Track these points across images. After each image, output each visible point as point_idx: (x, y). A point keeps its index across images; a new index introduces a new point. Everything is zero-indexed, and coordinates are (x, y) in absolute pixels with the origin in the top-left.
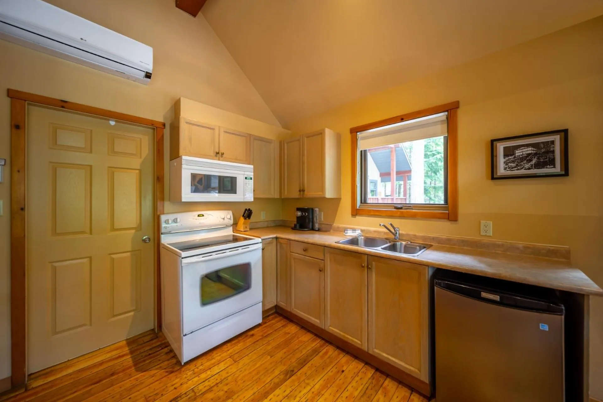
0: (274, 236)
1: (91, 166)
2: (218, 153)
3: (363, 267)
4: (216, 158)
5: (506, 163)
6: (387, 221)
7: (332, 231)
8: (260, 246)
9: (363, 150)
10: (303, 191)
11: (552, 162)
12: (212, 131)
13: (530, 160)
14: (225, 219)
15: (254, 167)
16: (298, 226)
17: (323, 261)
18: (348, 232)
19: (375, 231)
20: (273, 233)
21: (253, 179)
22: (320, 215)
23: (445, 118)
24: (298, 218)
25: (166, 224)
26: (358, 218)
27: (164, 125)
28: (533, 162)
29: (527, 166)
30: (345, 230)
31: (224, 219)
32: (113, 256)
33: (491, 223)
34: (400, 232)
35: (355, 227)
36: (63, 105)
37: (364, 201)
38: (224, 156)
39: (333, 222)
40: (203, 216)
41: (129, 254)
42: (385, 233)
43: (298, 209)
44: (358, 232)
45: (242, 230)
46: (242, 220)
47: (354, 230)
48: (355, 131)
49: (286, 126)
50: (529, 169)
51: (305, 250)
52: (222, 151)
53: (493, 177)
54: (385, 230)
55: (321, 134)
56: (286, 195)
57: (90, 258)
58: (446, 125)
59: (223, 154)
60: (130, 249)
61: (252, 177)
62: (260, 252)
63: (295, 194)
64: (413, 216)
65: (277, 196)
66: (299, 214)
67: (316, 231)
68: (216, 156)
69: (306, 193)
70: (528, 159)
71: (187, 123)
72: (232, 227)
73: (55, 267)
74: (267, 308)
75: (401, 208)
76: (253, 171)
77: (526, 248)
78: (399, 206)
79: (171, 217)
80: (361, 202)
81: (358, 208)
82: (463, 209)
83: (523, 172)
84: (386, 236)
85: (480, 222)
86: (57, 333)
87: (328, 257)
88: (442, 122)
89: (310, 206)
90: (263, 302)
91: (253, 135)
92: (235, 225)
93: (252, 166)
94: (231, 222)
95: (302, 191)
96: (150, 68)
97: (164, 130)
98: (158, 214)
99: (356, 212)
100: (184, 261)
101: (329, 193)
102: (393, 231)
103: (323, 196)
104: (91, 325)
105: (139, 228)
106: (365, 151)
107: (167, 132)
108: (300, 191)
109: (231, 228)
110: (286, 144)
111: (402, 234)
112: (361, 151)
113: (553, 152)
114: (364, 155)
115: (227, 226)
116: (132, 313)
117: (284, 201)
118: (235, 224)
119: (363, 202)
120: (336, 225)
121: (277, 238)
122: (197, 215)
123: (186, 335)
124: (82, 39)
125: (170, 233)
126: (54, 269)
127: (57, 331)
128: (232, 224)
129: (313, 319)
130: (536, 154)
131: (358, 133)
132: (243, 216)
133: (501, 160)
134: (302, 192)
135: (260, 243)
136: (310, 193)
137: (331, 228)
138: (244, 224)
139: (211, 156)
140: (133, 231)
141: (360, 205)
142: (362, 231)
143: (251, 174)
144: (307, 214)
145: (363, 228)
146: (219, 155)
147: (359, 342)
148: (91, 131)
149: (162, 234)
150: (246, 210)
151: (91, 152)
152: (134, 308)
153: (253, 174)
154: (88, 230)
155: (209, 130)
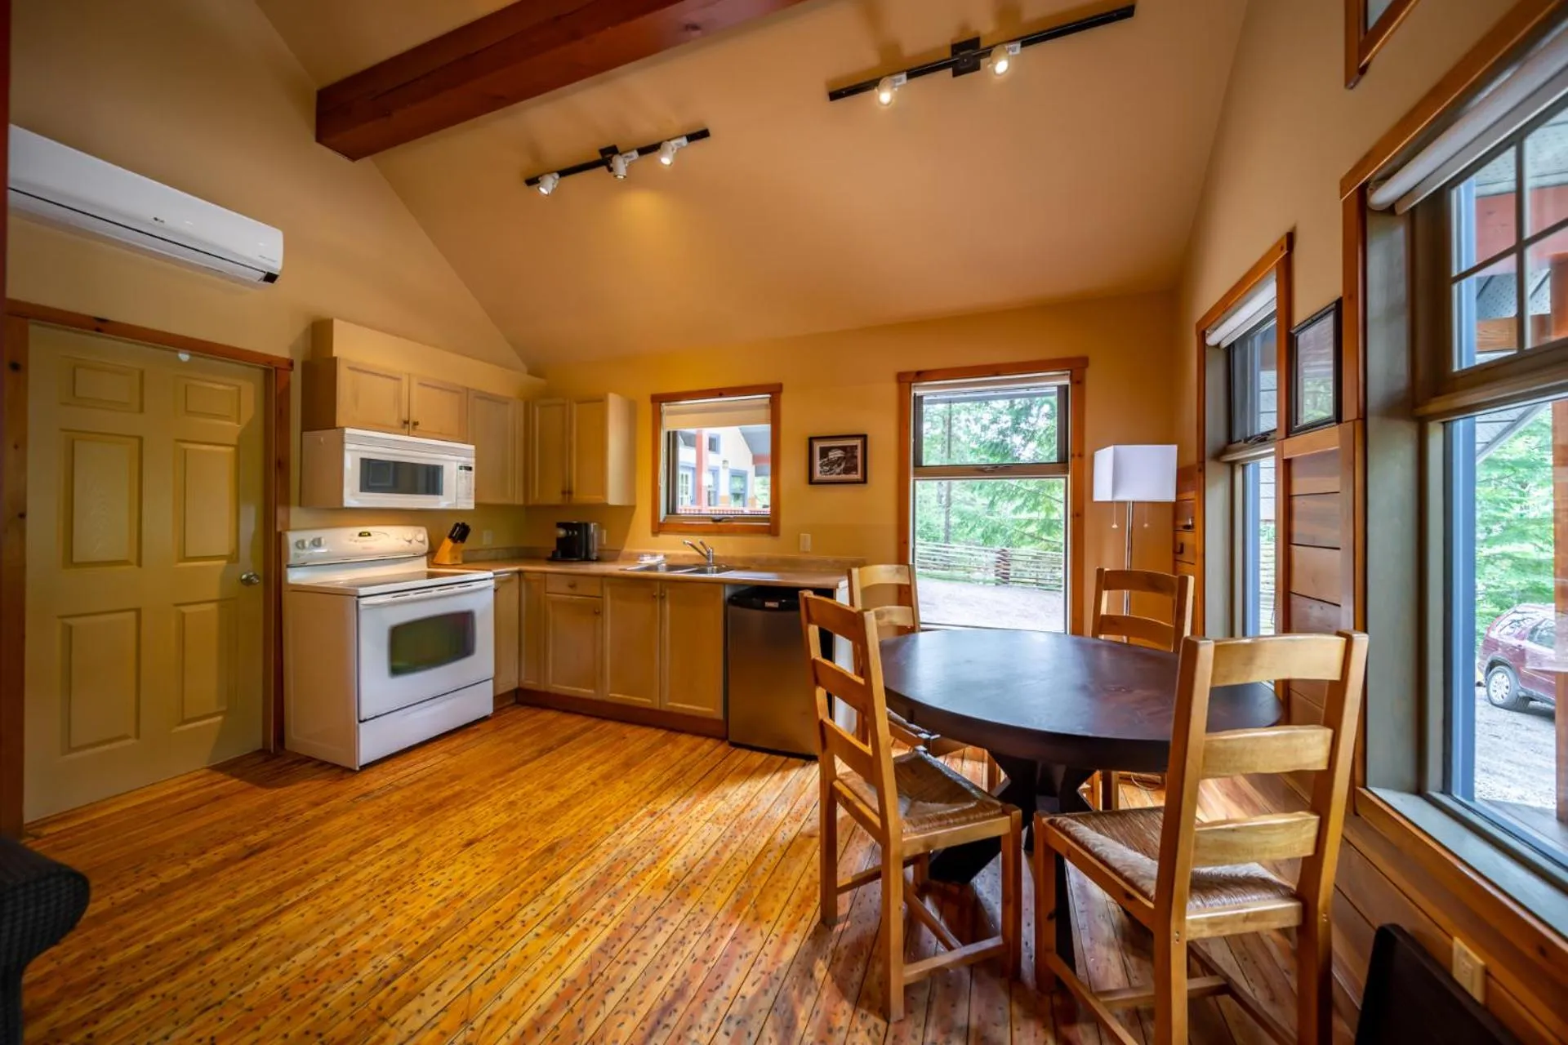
0: (516, 568)
1: (141, 439)
2: (406, 422)
3: (654, 597)
4: (403, 431)
5: (821, 466)
6: (696, 540)
7: (620, 558)
8: (492, 583)
9: (671, 430)
10: (570, 492)
11: (855, 469)
12: (396, 382)
13: (840, 465)
14: (414, 541)
15: (476, 449)
16: (559, 554)
17: (600, 599)
18: (645, 558)
19: (684, 556)
20: (514, 565)
21: (474, 469)
22: (600, 535)
23: (767, 401)
24: (560, 541)
25: (299, 548)
26: (663, 538)
27: (291, 364)
28: (842, 467)
29: (838, 470)
30: (639, 556)
31: (410, 541)
32: (185, 609)
33: (809, 536)
34: (715, 554)
35: (657, 551)
36: (100, 326)
37: (672, 509)
38: (418, 427)
39: (623, 548)
40: (369, 535)
41: (213, 606)
42: (697, 557)
43: (560, 525)
44: (660, 558)
45: (447, 562)
46: (448, 544)
47: (654, 555)
48: (658, 400)
49: (534, 371)
50: (839, 474)
51: (572, 586)
52: (414, 418)
53: (811, 481)
54: (695, 553)
55: (601, 401)
56: (537, 498)
57: (138, 611)
58: (769, 411)
59: (416, 424)
60: (215, 596)
61: (473, 466)
62: (491, 593)
63: (555, 498)
64: (732, 531)
65: (519, 500)
66: (562, 533)
67: (593, 561)
68: (404, 427)
69: (574, 496)
70: (838, 462)
71: (350, 368)
72: (425, 558)
73: (70, 627)
74: (501, 691)
75: (720, 520)
76: (474, 455)
77: (836, 562)
78: (717, 517)
79: (308, 536)
80: (668, 513)
81: (661, 520)
82: (785, 521)
83: (834, 477)
84: (698, 562)
85: (799, 537)
86: (71, 750)
87: (607, 590)
88: (766, 405)
89: (583, 520)
90: (495, 679)
91: (473, 390)
92: (430, 556)
93: (472, 447)
94: (425, 547)
95: (567, 492)
96: (276, 266)
97: (292, 373)
98: (279, 529)
99: (658, 528)
100: (363, 601)
101: (614, 497)
102: (705, 553)
103: (604, 501)
104: (138, 736)
105: (233, 558)
106: (675, 433)
107: (296, 377)
108: (564, 493)
109: (424, 560)
110: (537, 409)
111: (716, 557)
112: (669, 433)
113: (856, 457)
114: (672, 438)
115: (416, 557)
116: (219, 718)
117: (531, 511)
118: (432, 553)
119: (670, 511)
120: (627, 550)
121: (520, 573)
122: (357, 534)
123: (365, 720)
124: (156, 219)
125: (303, 565)
126: (69, 630)
127: (73, 745)
128: (426, 551)
129: (584, 690)
130: (844, 458)
131: (663, 404)
132: (450, 537)
133: (817, 462)
134: (567, 496)
135: (491, 579)
136: (583, 496)
137: (619, 555)
138: (453, 550)
139: (392, 427)
140: (224, 562)
141: (665, 518)
142: (665, 556)
143: (472, 462)
144: (576, 533)
145: (668, 552)
146: (408, 425)
147: (649, 701)
148: (142, 373)
149: (288, 566)
150: (457, 525)
151: (141, 410)
152: (224, 708)
153: (473, 460)
154: (134, 559)
155: (393, 382)
